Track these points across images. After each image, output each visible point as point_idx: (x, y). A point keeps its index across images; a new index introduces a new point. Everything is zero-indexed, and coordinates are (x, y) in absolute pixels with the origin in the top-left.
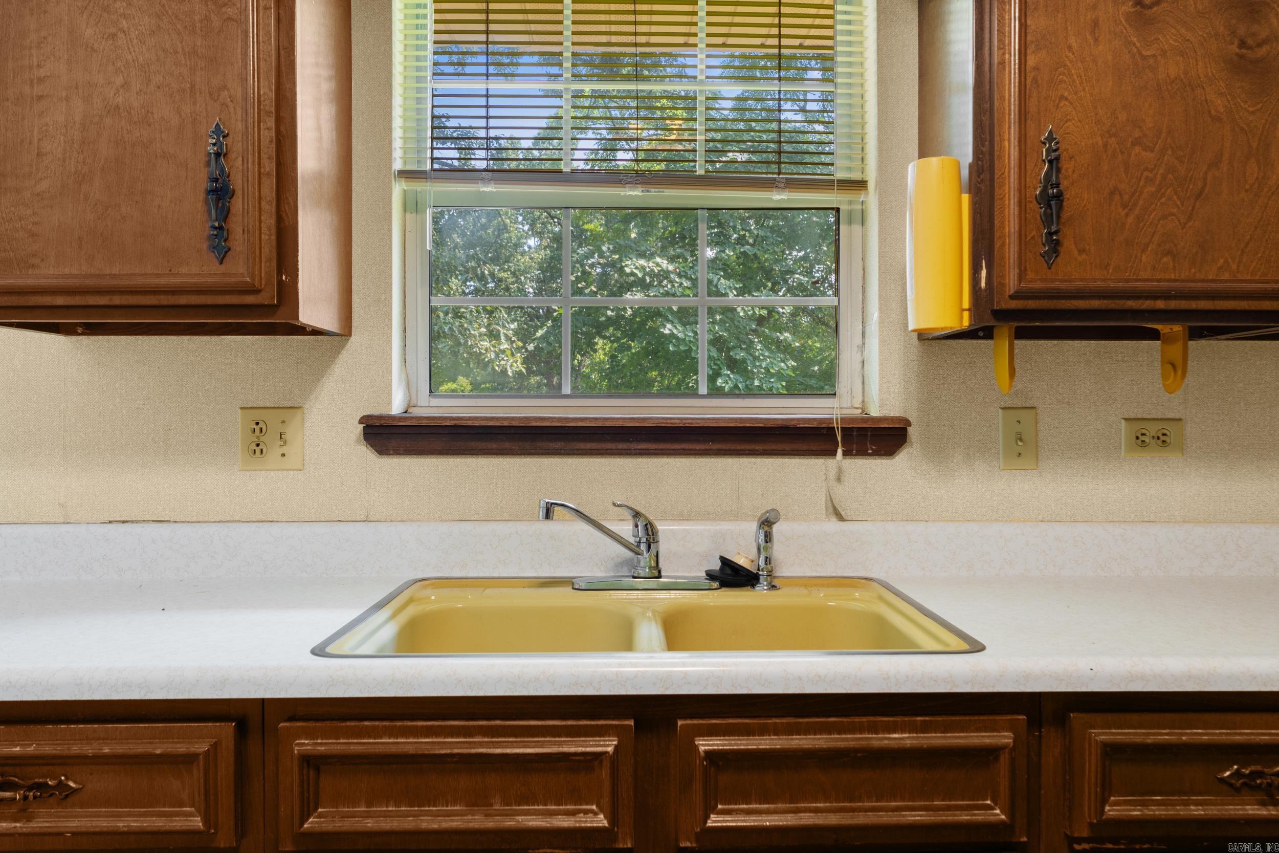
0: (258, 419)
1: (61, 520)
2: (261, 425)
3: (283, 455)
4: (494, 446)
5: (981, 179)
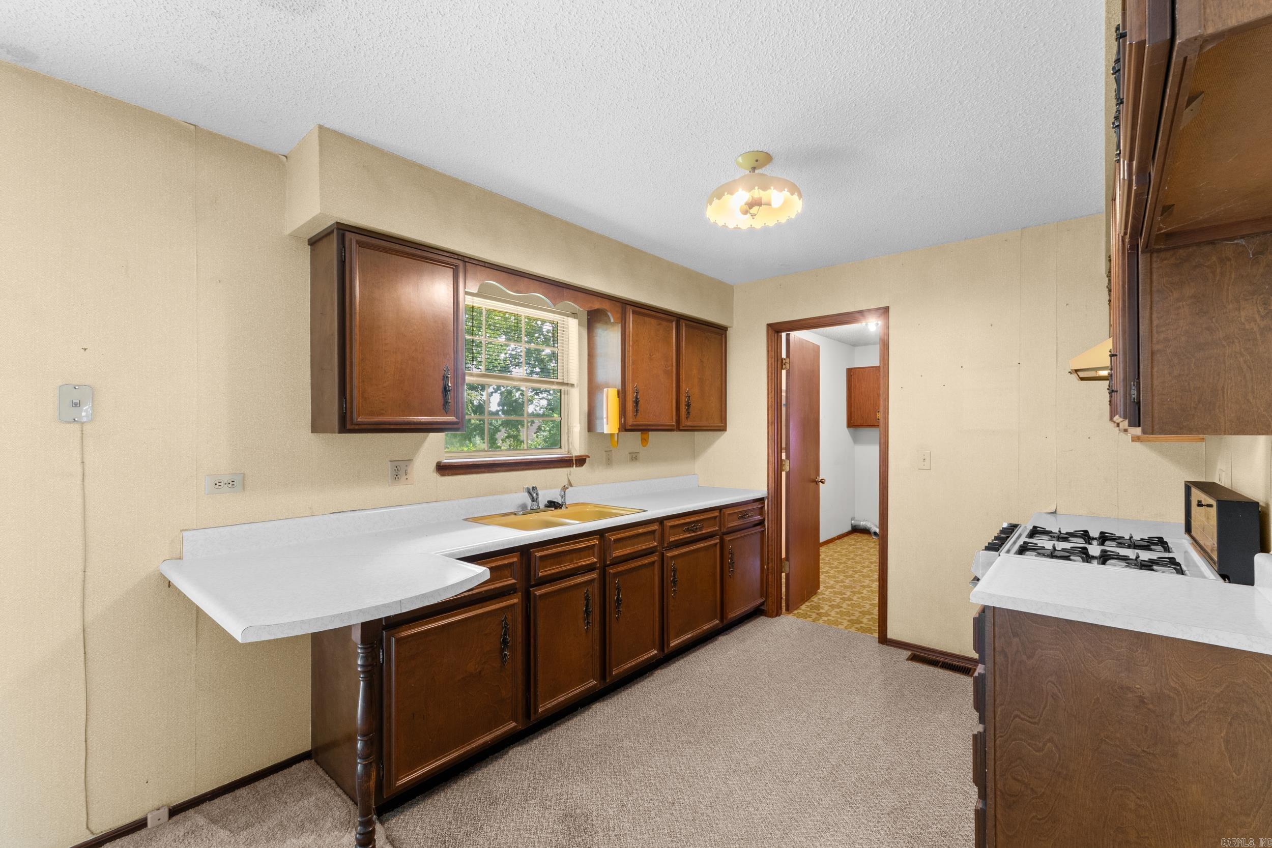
0: (396, 465)
1: (310, 515)
2: (398, 468)
3: (407, 479)
4: (480, 470)
5: (622, 394)
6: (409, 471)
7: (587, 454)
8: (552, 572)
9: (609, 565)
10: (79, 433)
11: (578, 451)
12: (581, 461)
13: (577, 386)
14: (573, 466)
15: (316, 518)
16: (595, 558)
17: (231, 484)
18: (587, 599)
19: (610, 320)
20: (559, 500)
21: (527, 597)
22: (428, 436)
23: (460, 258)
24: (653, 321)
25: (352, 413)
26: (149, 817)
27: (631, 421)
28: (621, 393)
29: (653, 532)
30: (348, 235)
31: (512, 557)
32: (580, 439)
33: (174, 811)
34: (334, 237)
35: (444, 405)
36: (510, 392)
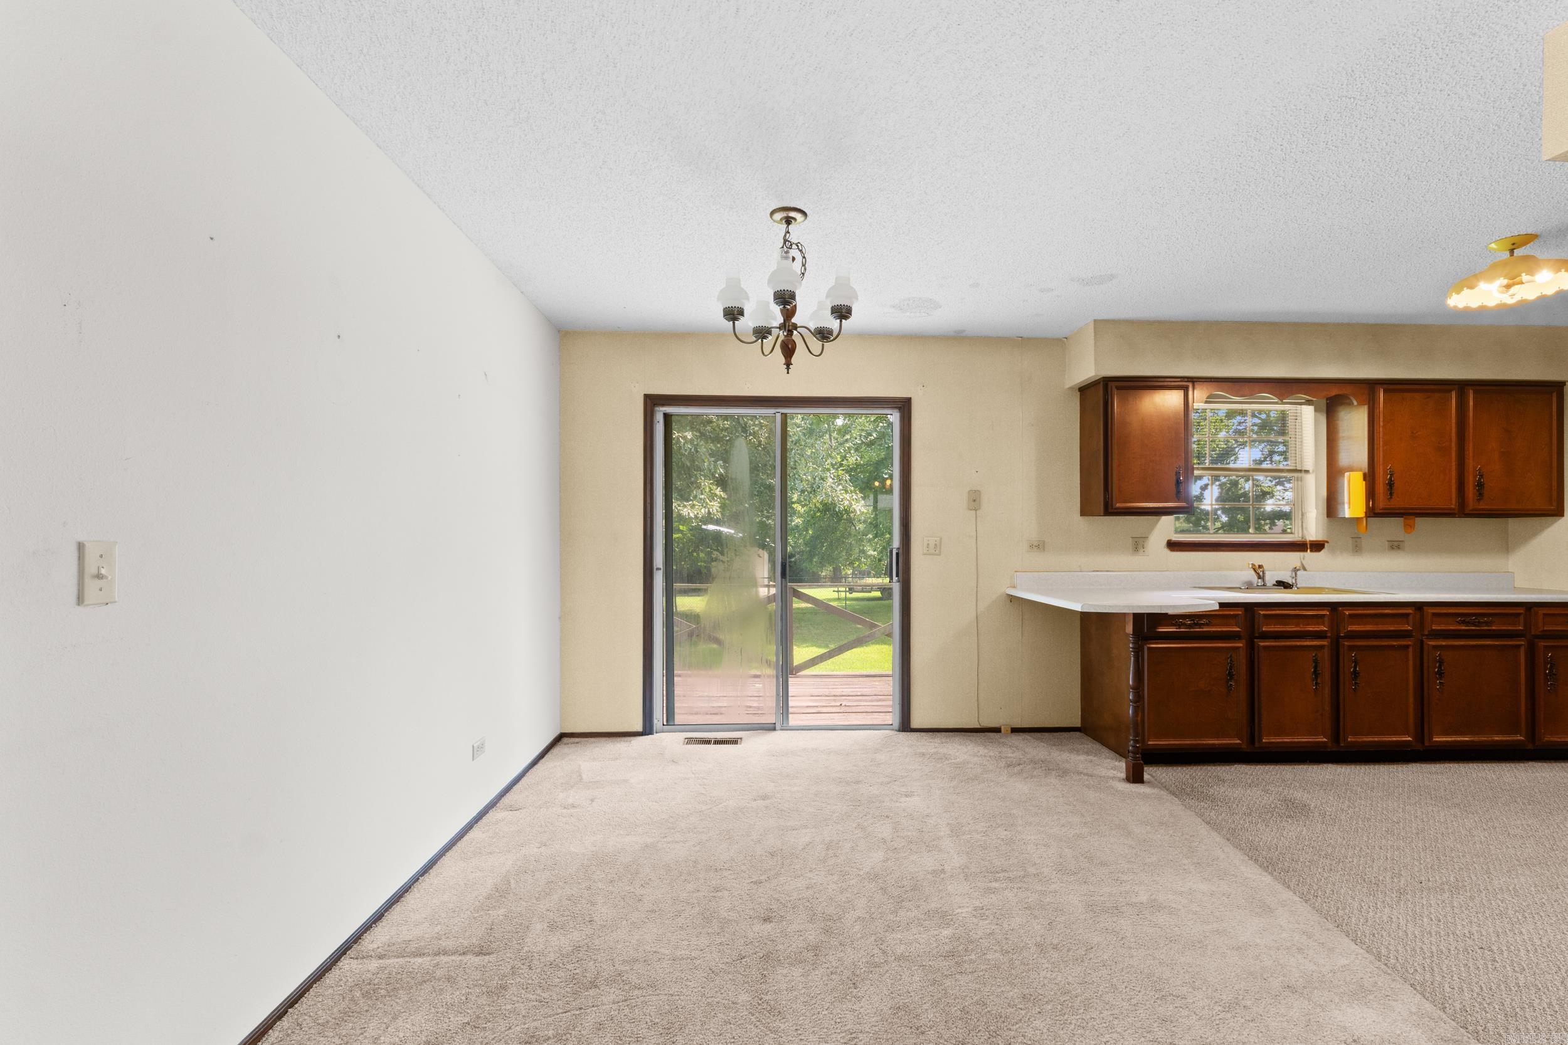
1: (1079, 570)
2: (1137, 542)
3: (1144, 552)
4: (1205, 549)
5: (1370, 478)
6: (1145, 546)
7: (1326, 539)
8: (1276, 629)
9: (1343, 638)
10: (975, 516)
11: (1314, 536)
12: (1317, 546)
13: (1313, 471)
14: (1307, 551)
15: (1084, 573)
16: (1325, 627)
17: (1038, 546)
18: (1316, 662)
19: (1353, 404)
20: (1290, 581)
21: (1251, 647)
22: (1160, 519)
23: (1189, 380)
24: (1417, 396)
25: (1112, 501)
26: (1002, 727)
27: (1382, 503)
28: (1367, 475)
29: (1407, 615)
30: (1110, 384)
31: (1238, 611)
32: (1317, 524)
33: (1015, 730)
34: (1101, 387)
35: (1177, 494)
36: (1235, 484)
